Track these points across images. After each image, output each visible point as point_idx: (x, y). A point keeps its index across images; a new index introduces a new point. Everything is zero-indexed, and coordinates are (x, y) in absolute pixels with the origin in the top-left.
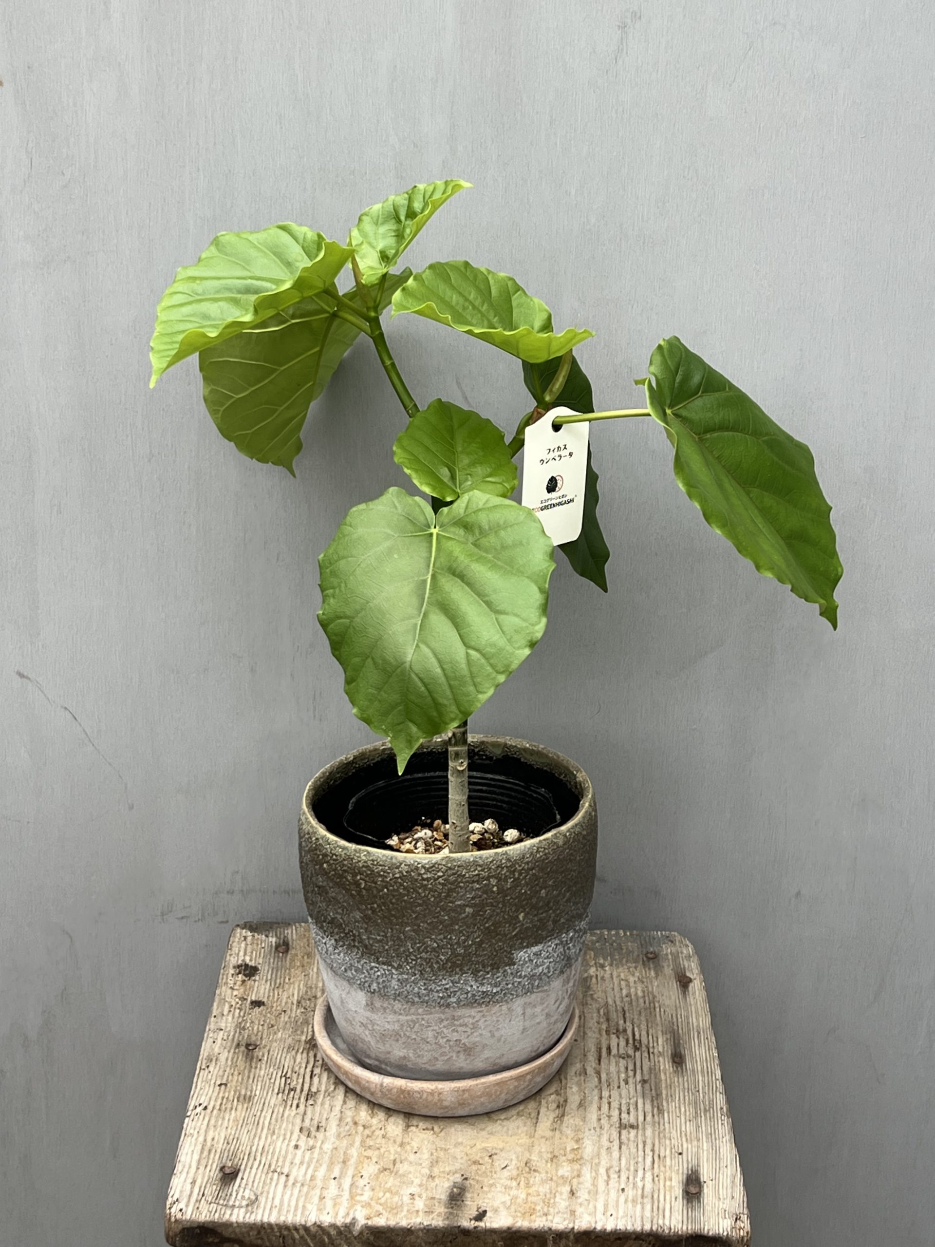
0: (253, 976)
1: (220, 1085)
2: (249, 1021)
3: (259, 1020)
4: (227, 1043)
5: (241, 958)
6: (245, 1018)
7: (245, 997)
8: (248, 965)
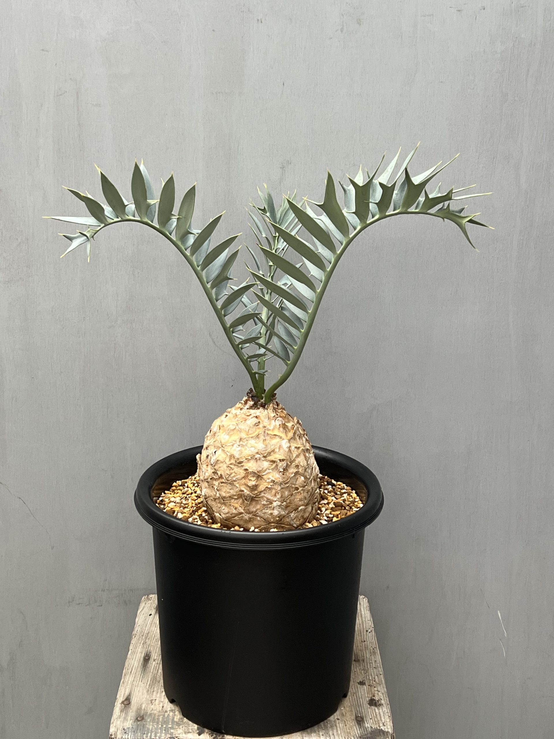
0: (370, 700)
1: (365, 641)
2: (363, 674)
3: (358, 674)
4: (369, 661)
5: (381, 710)
6: (365, 675)
7: (369, 687)
8: (375, 706)
